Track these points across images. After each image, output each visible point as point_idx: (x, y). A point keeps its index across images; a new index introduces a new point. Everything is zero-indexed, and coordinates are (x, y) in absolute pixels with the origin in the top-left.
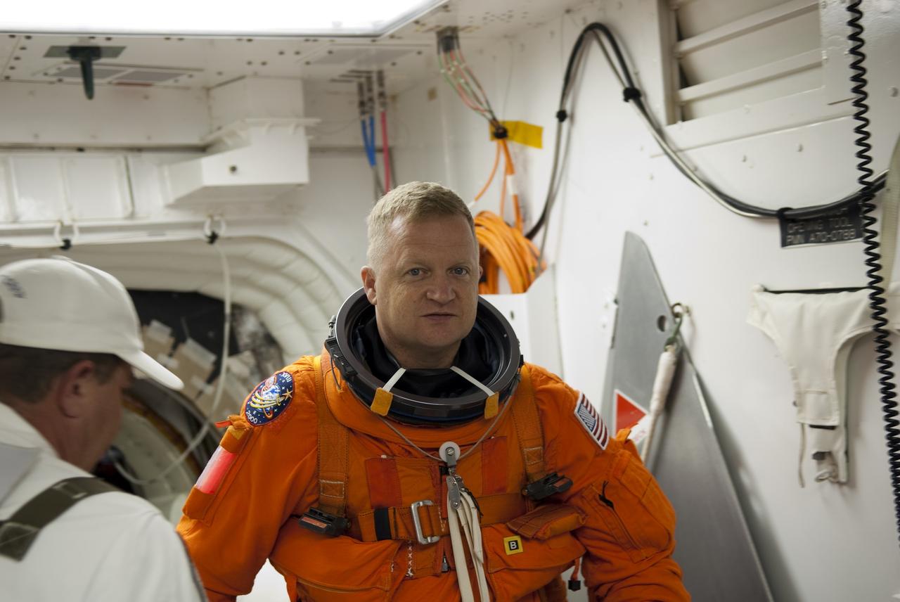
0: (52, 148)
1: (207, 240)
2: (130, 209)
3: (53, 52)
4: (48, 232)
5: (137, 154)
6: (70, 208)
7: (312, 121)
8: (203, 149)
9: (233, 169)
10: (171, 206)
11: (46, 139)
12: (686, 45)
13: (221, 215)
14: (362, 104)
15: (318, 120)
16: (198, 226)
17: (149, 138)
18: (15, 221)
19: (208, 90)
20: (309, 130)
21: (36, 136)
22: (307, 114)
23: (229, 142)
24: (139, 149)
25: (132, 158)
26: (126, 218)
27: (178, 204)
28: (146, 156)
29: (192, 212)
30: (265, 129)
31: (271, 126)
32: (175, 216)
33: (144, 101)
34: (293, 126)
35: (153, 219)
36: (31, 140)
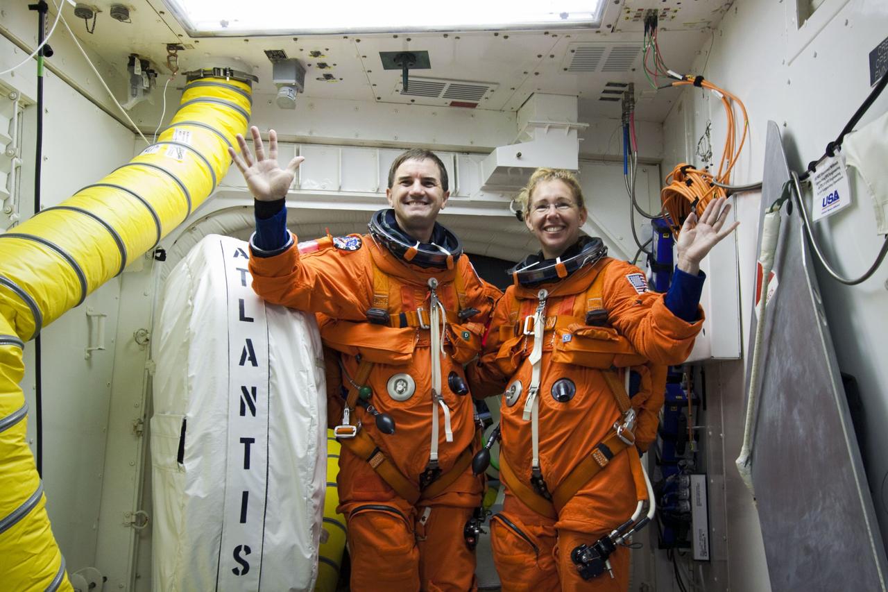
2: (454, 189)
3: (385, 61)
5: (466, 154)
7: (582, 125)
9: (519, 155)
10: (484, 189)
14: (624, 116)
15: (588, 125)
17: (472, 142)
19: (517, 112)
20: (581, 133)
22: (580, 119)
23: (523, 141)
24: (468, 153)
25: (461, 157)
27: (490, 187)
28: (471, 157)
29: (500, 195)
30: (546, 130)
31: (550, 127)
32: (488, 197)
33: (471, 118)
34: (568, 128)
35: (472, 198)
36: (392, 140)
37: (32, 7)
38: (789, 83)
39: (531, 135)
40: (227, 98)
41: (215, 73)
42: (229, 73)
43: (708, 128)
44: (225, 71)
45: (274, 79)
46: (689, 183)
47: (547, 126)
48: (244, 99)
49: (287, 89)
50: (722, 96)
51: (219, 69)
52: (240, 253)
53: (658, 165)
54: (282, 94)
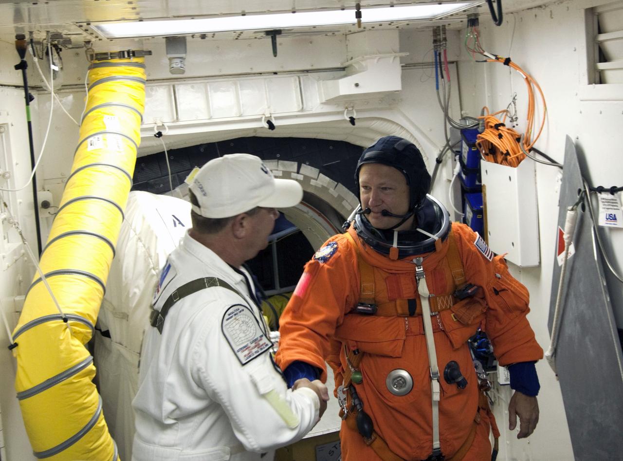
0: (261, 74)
2: (301, 107)
4: (259, 120)
5: (306, 74)
6: (269, 108)
7: (403, 54)
8: (343, 69)
9: (357, 85)
10: (322, 103)
11: (255, 71)
12: (602, 37)
13: (353, 107)
14: (435, 41)
15: (408, 54)
16: (342, 113)
17: (312, 65)
18: (240, 116)
19: (346, 35)
20: (402, 60)
21: (251, 69)
22: (401, 50)
23: (356, 66)
24: (307, 71)
25: (303, 77)
26: (299, 111)
27: (328, 102)
28: (310, 75)
29: (336, 106)
30: (376, 60)
32: (327, 109)
33: (310, 45)
34: (392, 58)
35: (314, 111)
36: (249, 71)
37: (17, 67)
38: (581, 112)
39: (364, 64)
40: (130, 73)
41: (121, 55)
42: (132, 54)
43: (514, 98)
44: (128, 52)
45: (167, 54)
46: (500, 136)
47: (378, 58)
48: (141, 70)
49: (178, 61)
50: (525, 77)
51: (123, 52)
52: (177, 222)
53: (455, 63)
54: (174, 65)
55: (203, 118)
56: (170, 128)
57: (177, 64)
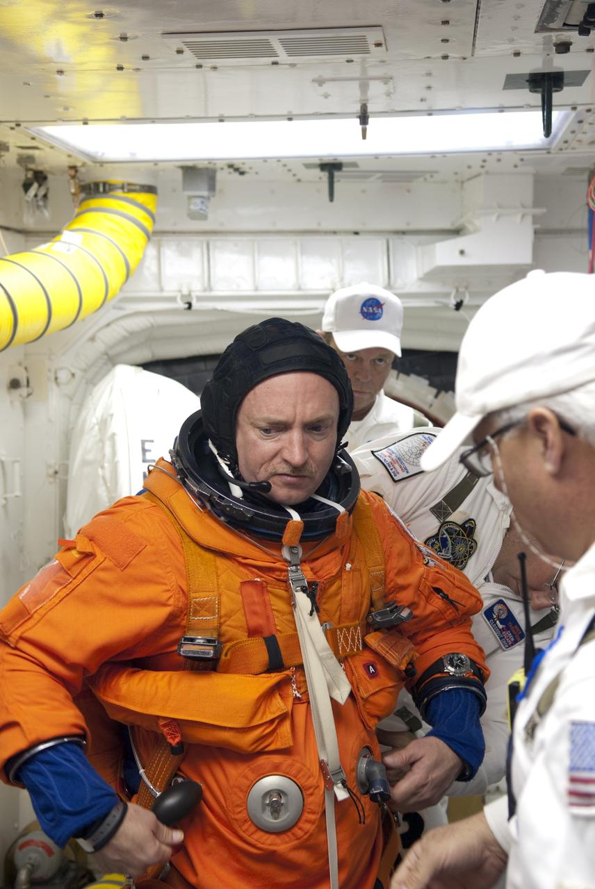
0: (335, 233)
1: (454, 307)
2: (386, 281)
3: (308, 166)
5: (401, 236)
6: (342, 280)
7: (539, 211)
8: (457, 232)
9: (462, 252)
10: (420, 279)
11: (326, 226)
13: (466, 288)
15: (544, 210)
16: (447, 295)
17: (408, 224)
18: (299, 289)
19: (462, 182)
20: (536, 219)
21: (319, 224)
22: (536, 204)
23: (470, 227)
24: (404, 233)
25: (395, 240)
27: (429, 277)
28: (407, 238)
30: (494, 218)
31: (499, 217)
32: (427, 288)
33: (408, 194)
34: (519, 216)
35: (407, 290)
36: (314, 226)
39: (477, 222)
45: (184, 189)
47: (496, 214)
49: (198, 201)
54: (192, 207)
55: (246, 288)
56: (199, 299)
57: (196, 206)
